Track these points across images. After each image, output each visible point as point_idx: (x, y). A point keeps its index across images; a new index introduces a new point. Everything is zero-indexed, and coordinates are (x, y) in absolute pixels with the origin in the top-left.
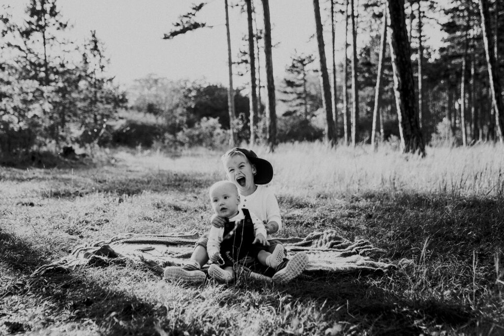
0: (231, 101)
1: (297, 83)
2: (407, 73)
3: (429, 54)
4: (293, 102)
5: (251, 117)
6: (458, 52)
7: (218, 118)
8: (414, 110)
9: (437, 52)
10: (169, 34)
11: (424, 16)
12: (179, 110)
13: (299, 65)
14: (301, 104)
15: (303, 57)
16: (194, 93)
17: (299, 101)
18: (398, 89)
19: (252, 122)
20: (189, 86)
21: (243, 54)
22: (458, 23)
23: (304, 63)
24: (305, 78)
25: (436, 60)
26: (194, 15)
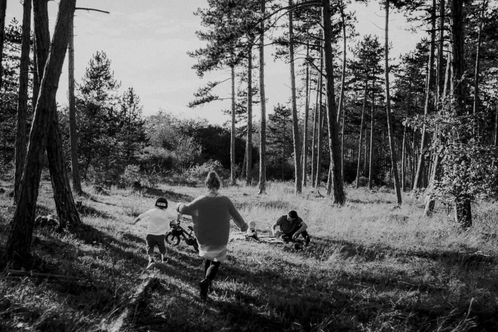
1: (279, 130)
10: (193, 103)
14: (281, 146)
24: (285, 126)
26: (209, 89)
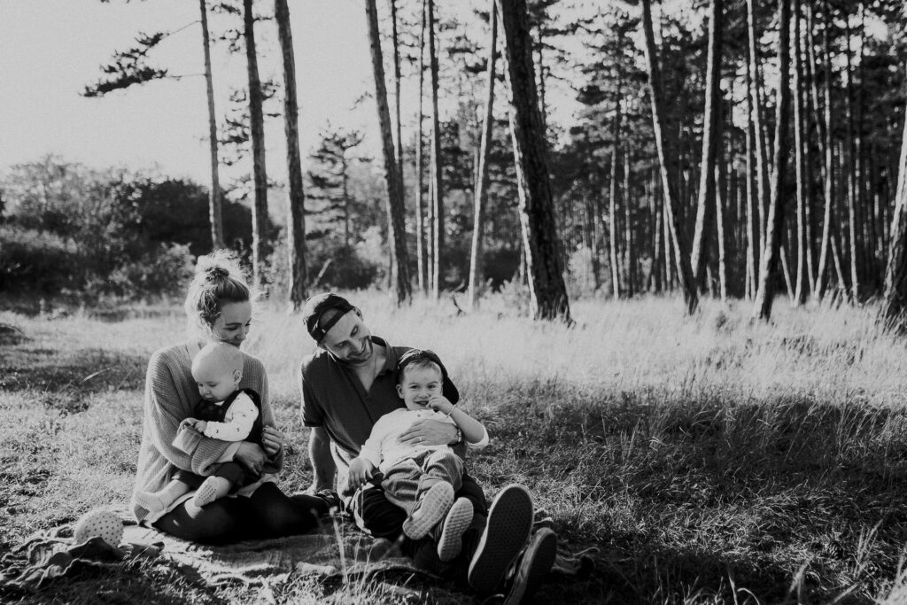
0: (215, 215)
1: (332, 180)
2: (540, 184)
3: (556, 137)
4: (325, 213)
5: (255, 246)
6: (604, 138)
7: (189, 244)
8: (553, 245)
9: (567, 134)
10: (95, 88)
11: (549, 75)
12: (111, 227)
13: (336, 149)
14: (339, 218)
15: (342, 135)
16: (137, 195)
17: (334, 213)
18: (526, 210)
19: (255, 254)
20: (128, 180)
21: (231, 126)
22: (603, 88)
23: (344, 145)
24: (346, 172)
25: (566, 146)
26: (143, 53)
